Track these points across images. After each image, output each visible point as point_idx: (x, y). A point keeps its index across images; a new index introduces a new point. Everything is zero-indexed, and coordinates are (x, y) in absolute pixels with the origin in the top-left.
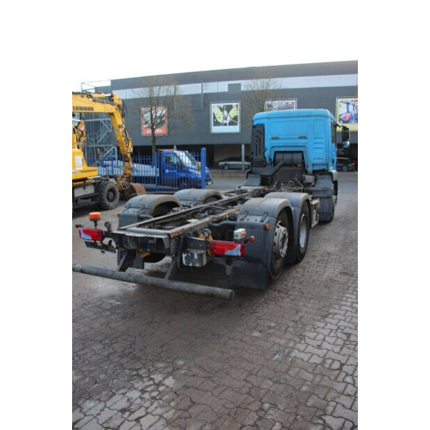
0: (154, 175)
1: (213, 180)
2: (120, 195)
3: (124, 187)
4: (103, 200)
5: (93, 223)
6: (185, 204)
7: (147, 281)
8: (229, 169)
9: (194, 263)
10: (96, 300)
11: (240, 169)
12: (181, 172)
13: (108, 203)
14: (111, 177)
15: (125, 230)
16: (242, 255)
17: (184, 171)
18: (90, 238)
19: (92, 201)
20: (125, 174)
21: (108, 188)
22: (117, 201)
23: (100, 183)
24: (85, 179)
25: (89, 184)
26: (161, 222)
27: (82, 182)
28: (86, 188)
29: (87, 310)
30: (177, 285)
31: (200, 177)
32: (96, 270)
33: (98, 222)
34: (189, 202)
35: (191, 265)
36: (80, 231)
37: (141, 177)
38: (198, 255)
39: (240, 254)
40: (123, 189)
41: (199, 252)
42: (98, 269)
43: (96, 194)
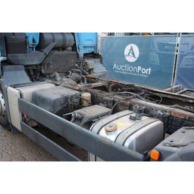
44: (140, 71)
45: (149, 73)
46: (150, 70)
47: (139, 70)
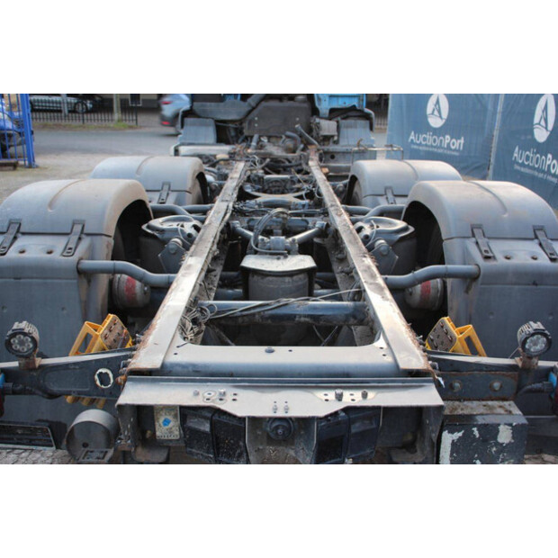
38: (516, 429)
44: (448, 144)
45: (461, 148)
46: (462, 141)
47: (447, 141)
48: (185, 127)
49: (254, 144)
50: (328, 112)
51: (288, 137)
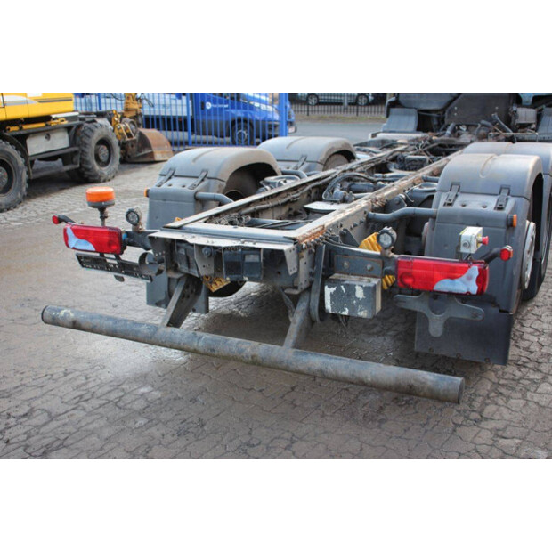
0: (185, 114)
1: (297, 124)
2: (121, 154)
3: (129, 135)
4: (88, 162)
5: (97, 213)
6: (285, 170)
7: (241, 351)
8: (319, 104)
9: (353, 309)
10: (107, 389)
11: (341, 104)
12: (239, 108)
13: (97, 168)
14: (101, 115)
15: (179, 228)
16: (480, 291)
17: (245, 107)
18: (91, 247)
19: (65, 163)
20: (127, 110)
21: (95, 138)
22: (115, 163)
23: (79, 126)
24: (46, 118)
25: (57, 129)
26: (251, 209)
27: (42, 125)
28: (52, 136)
29: (90, 414)
30: (317, 361)
31: (276, 117)
32: (111, 323)
33: (107, 210)
34: (293, 165)
35: (346, 313)
36: (65, 230)
37: (158, 118)
38: (366, 289)
39: (474, 289)
40: (128, 139)
41: (366, 282)
42: (116, 320)
43: (73, 149)
48: (390, 117)
49: (448, 132)
50: (531, 99)
51: (483, 125)
